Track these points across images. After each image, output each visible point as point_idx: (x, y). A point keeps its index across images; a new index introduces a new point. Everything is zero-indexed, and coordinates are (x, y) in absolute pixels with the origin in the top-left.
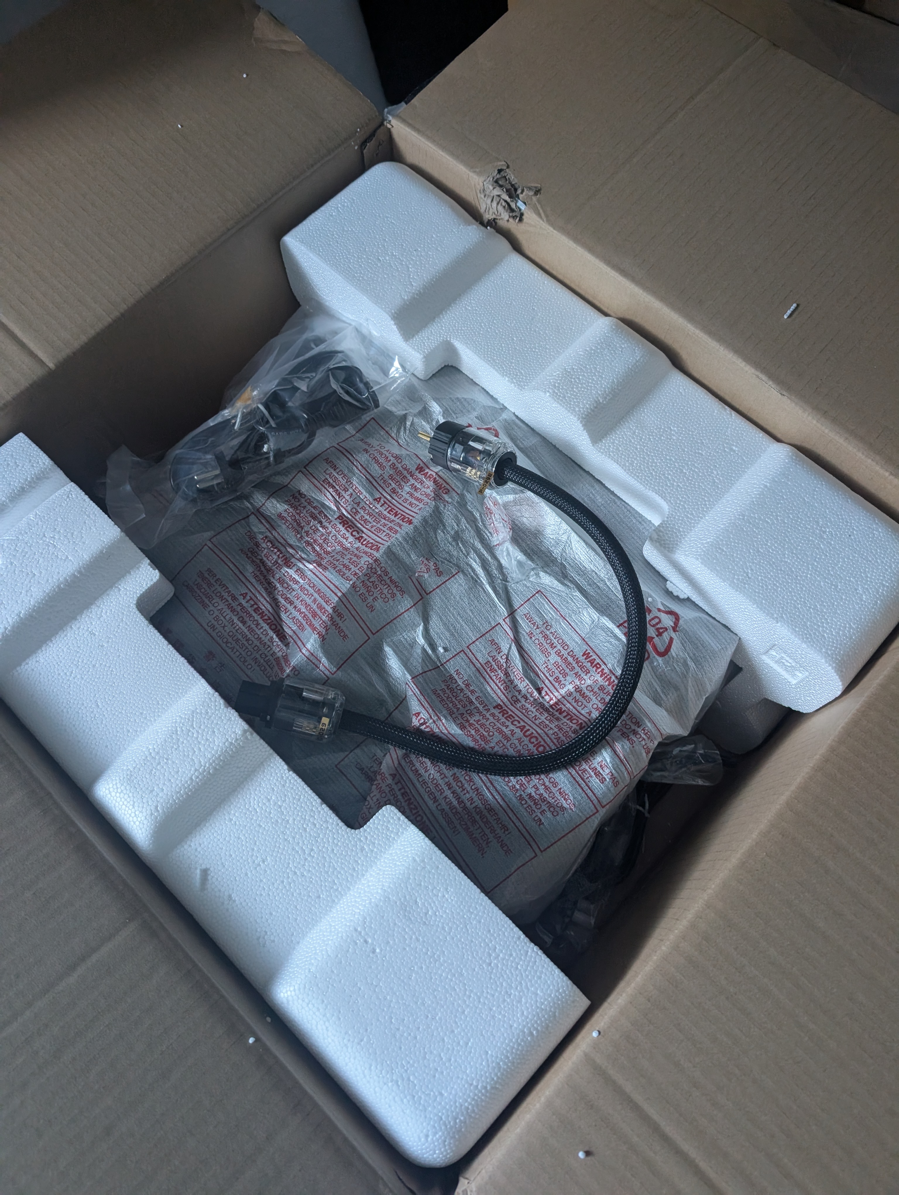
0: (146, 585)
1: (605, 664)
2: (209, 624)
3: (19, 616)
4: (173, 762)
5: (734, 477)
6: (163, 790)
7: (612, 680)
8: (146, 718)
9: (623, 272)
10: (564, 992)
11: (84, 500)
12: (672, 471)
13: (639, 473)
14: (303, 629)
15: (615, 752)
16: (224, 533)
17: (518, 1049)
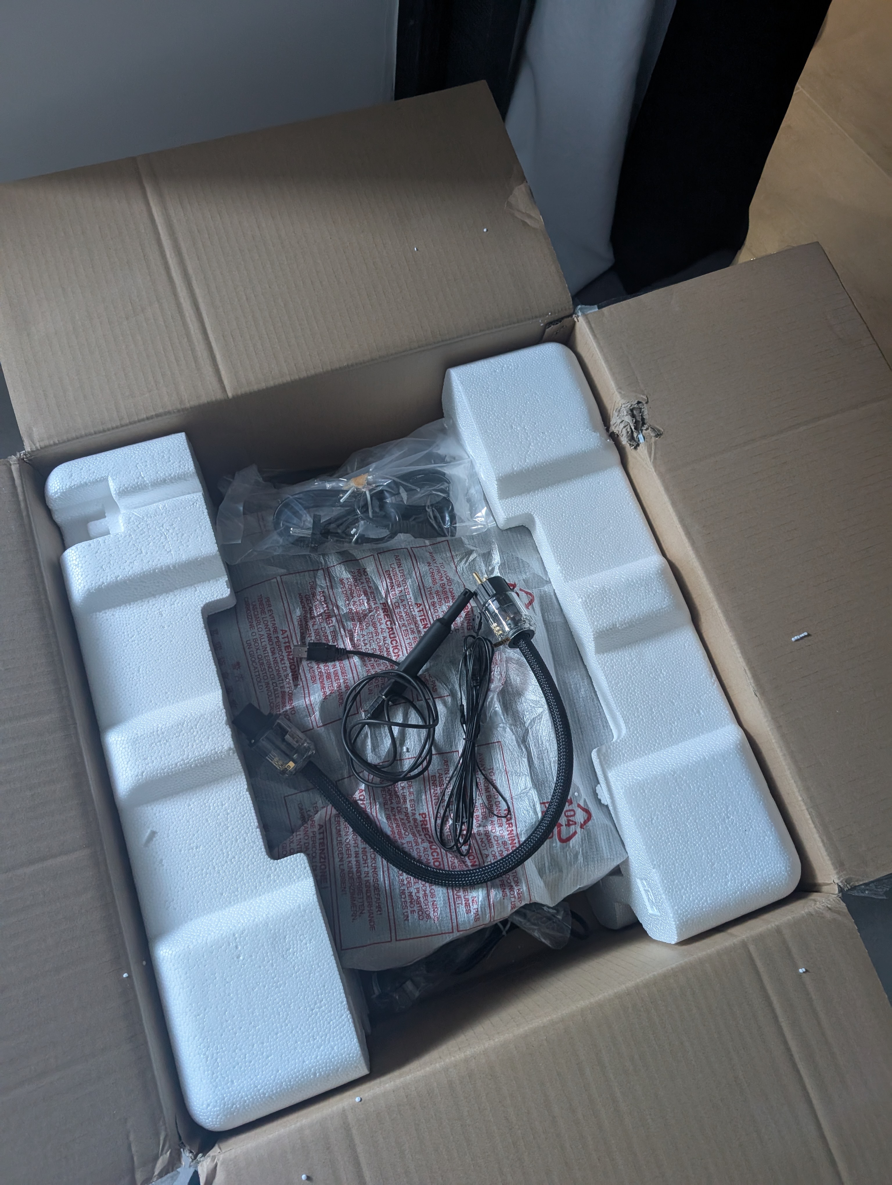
0: (217, 596)
1: (516, 827)
2: (248, 642)
3: (117, 578)
4: (170, 746)
5: (688, 735)
6: (153, 762)
7: (514, 842)
8: (167, 698)
9: (688, 534)
10: (353, 1057)
11: (204, 513)
12: (644, 705)
13: (618, 694)
14: (314, 682)
15: (488, 895)
16: (294, 575)
17: (300, 1080)
